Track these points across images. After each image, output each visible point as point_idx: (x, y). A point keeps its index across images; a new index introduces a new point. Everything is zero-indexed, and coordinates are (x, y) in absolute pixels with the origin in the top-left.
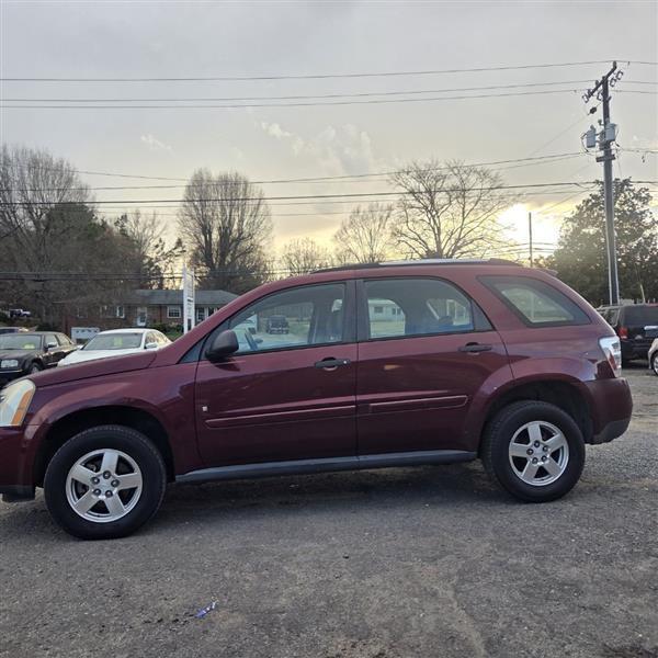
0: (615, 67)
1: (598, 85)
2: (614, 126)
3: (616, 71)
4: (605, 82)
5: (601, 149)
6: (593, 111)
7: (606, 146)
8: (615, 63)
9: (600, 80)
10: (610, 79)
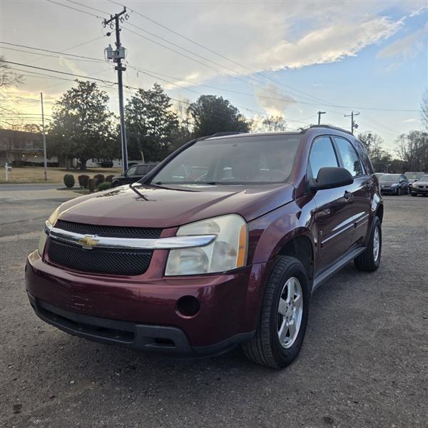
0: (125, 11)
1: (112, 19)
2: (124, 49)
3: (125, 13)
4: (117, 17)
5: (114, 62)
6: (109, 34)
7: (118, 61)
8: (125, 8)
9: (114, 16)
10: (120, 17)
